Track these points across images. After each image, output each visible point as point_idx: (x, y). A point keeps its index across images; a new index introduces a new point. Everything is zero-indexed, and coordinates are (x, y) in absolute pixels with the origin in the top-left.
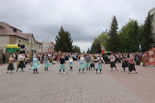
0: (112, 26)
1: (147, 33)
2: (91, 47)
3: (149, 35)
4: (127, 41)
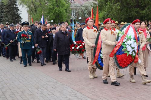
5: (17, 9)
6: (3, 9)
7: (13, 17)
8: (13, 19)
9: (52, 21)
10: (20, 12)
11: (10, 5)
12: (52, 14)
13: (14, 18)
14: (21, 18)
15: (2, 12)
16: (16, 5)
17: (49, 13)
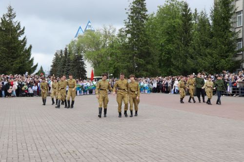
0: (132, 13)
1: (224, 31)
2: (52, 64)
3: (230, 34)
4: (161, 50)
5: (83, 63)
6: (69, 62)
7: (78, 70)
8: (78, 73)
9: (112, 75)
10: (86, 66)
11: (76, 60)
12: (112, 68)
13: (80, 72)
14: (85, 71)
15: (69, 65)
16: (82, 59)
17: (109, 67)
